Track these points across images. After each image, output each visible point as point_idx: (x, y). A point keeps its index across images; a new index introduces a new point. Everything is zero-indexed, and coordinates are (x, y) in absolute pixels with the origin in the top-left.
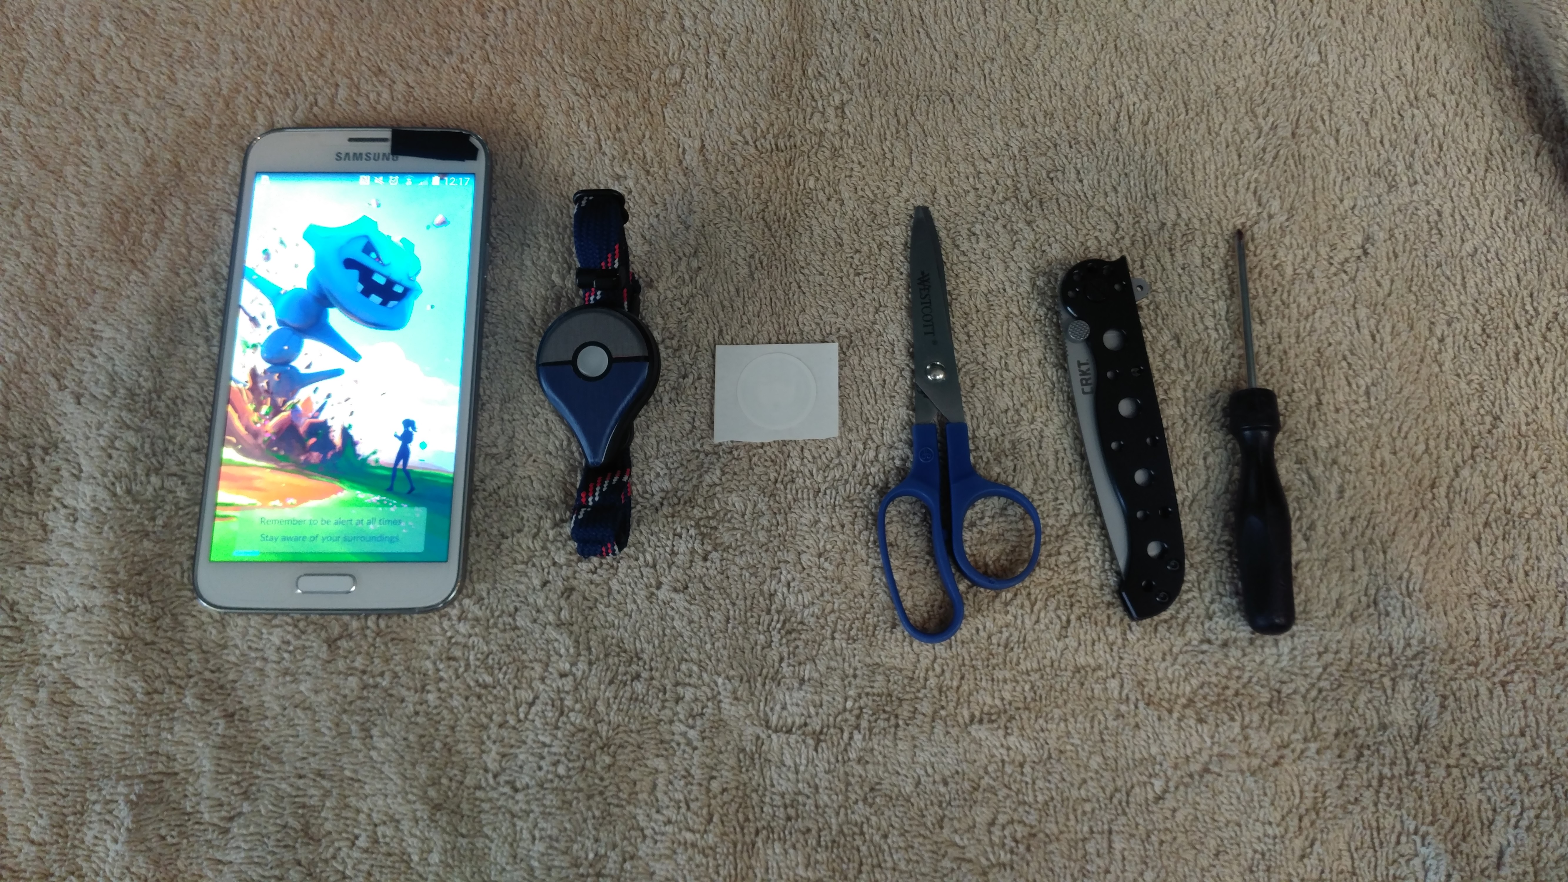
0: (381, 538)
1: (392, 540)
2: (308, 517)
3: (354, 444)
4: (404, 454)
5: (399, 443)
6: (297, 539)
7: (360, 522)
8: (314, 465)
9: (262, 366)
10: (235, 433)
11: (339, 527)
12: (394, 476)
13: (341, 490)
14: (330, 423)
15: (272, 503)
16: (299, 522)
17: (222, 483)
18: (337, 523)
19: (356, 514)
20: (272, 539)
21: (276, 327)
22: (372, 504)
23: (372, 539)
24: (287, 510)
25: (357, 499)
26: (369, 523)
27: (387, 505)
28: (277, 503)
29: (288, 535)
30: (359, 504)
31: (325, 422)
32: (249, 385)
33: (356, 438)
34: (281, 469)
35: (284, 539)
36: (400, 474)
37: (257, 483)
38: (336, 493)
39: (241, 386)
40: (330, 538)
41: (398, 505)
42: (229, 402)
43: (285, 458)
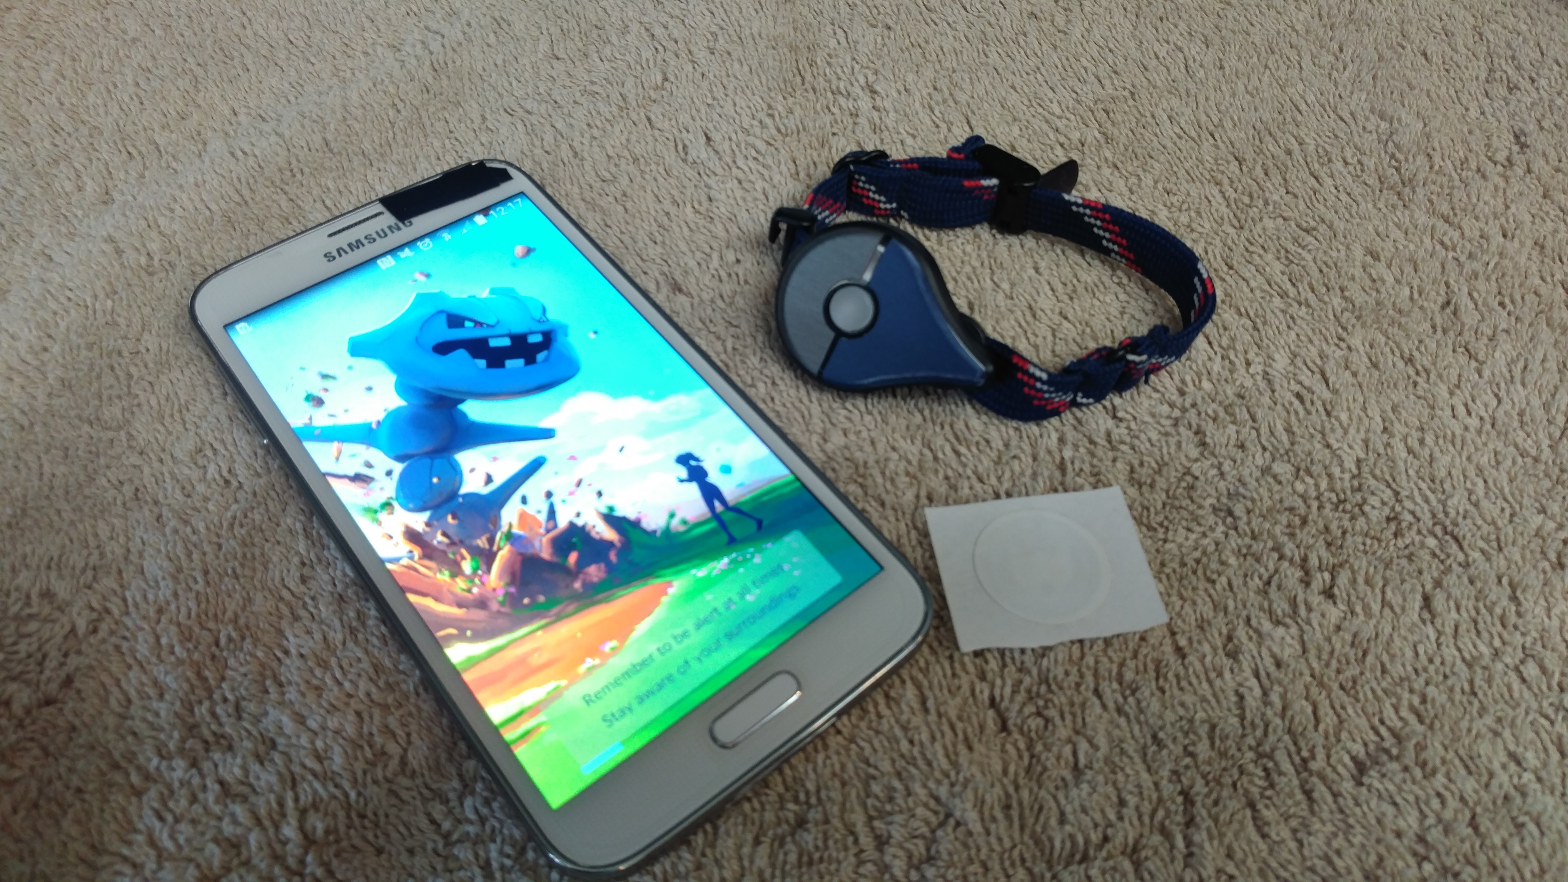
0: (775, 603)
1: (792, 593)
2: (652, 648)
3: (636, 524)
4: (711, 493)
5: (694, 488)
6: (660, 686)
7: (729, 604)
8: (602, 582)
9: (419, 521)
10: (447, 622)
11: (707, 629)
12: (722, 524)
13: (669, 584)
14: (580, 522)
15: (582, 669)
16: (644, 664)
17: (481, 697)
18: (699, 626)
19: (713, 599)
20: (623, 712)
21: (398, 468)
22: (725, 573)
23: (763, 611)
24: (612, 661)
25: (698, 581)
26: (742, 596)
27: (746, 560)
28: (590, 662)
29: (643, 690)
30: (707, 584)
31: (572, 525)
32: (417, 553)
33: (631, 515)
34: (559, 618)
35: (641, 700)
36: (728, 517)
37: (536, 660)
38: (665, 593)
39: (405, 561)
40: (707, 651)
41: (759, 551)
42: (403, 590)
43: (552, 602)
